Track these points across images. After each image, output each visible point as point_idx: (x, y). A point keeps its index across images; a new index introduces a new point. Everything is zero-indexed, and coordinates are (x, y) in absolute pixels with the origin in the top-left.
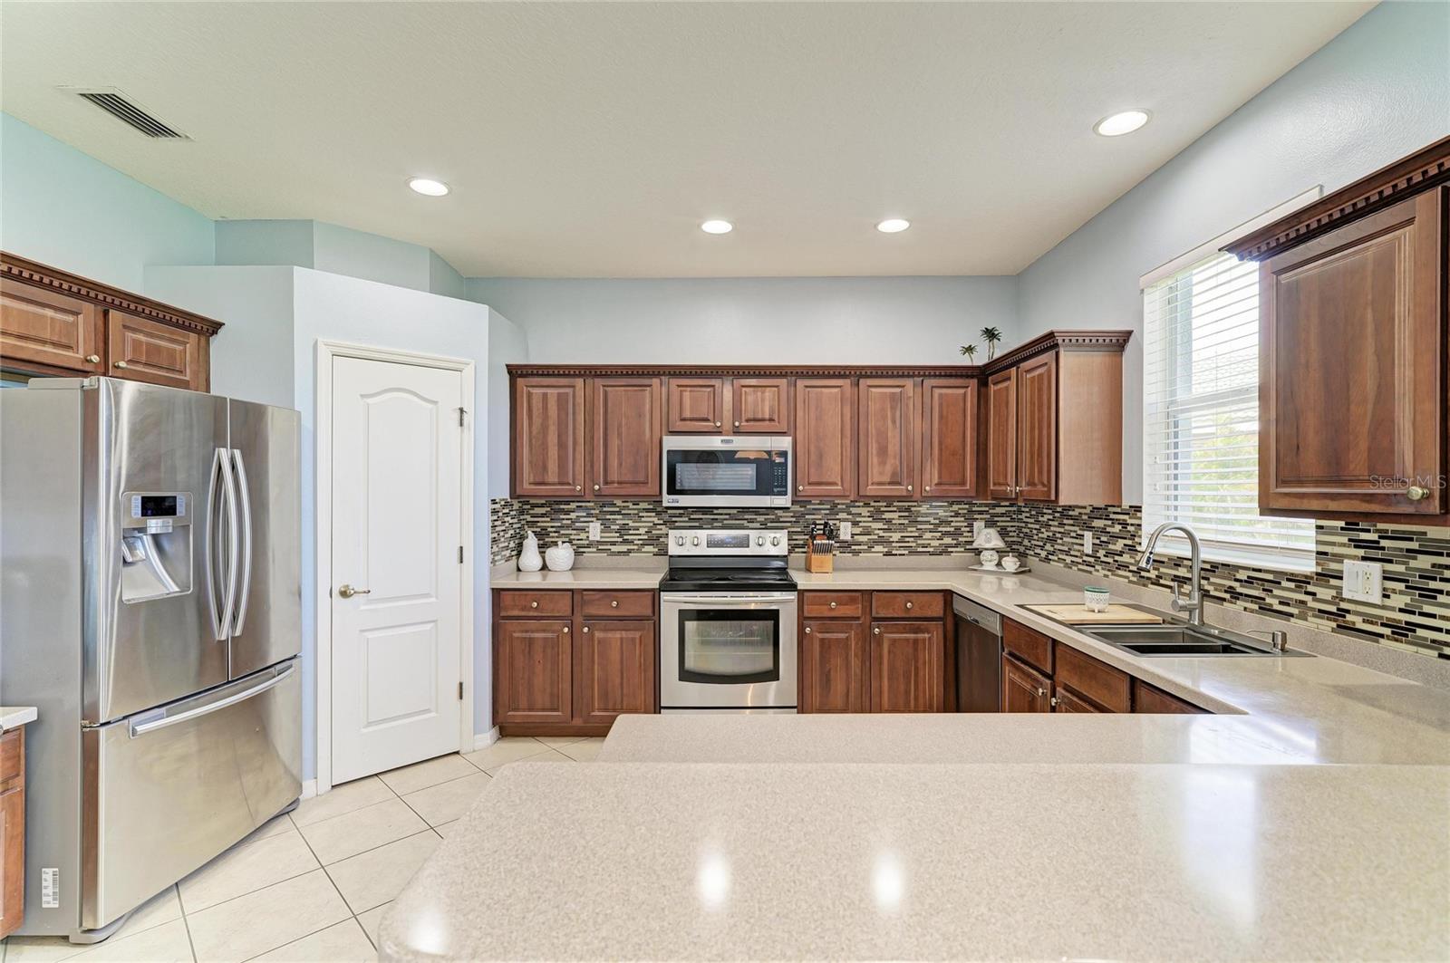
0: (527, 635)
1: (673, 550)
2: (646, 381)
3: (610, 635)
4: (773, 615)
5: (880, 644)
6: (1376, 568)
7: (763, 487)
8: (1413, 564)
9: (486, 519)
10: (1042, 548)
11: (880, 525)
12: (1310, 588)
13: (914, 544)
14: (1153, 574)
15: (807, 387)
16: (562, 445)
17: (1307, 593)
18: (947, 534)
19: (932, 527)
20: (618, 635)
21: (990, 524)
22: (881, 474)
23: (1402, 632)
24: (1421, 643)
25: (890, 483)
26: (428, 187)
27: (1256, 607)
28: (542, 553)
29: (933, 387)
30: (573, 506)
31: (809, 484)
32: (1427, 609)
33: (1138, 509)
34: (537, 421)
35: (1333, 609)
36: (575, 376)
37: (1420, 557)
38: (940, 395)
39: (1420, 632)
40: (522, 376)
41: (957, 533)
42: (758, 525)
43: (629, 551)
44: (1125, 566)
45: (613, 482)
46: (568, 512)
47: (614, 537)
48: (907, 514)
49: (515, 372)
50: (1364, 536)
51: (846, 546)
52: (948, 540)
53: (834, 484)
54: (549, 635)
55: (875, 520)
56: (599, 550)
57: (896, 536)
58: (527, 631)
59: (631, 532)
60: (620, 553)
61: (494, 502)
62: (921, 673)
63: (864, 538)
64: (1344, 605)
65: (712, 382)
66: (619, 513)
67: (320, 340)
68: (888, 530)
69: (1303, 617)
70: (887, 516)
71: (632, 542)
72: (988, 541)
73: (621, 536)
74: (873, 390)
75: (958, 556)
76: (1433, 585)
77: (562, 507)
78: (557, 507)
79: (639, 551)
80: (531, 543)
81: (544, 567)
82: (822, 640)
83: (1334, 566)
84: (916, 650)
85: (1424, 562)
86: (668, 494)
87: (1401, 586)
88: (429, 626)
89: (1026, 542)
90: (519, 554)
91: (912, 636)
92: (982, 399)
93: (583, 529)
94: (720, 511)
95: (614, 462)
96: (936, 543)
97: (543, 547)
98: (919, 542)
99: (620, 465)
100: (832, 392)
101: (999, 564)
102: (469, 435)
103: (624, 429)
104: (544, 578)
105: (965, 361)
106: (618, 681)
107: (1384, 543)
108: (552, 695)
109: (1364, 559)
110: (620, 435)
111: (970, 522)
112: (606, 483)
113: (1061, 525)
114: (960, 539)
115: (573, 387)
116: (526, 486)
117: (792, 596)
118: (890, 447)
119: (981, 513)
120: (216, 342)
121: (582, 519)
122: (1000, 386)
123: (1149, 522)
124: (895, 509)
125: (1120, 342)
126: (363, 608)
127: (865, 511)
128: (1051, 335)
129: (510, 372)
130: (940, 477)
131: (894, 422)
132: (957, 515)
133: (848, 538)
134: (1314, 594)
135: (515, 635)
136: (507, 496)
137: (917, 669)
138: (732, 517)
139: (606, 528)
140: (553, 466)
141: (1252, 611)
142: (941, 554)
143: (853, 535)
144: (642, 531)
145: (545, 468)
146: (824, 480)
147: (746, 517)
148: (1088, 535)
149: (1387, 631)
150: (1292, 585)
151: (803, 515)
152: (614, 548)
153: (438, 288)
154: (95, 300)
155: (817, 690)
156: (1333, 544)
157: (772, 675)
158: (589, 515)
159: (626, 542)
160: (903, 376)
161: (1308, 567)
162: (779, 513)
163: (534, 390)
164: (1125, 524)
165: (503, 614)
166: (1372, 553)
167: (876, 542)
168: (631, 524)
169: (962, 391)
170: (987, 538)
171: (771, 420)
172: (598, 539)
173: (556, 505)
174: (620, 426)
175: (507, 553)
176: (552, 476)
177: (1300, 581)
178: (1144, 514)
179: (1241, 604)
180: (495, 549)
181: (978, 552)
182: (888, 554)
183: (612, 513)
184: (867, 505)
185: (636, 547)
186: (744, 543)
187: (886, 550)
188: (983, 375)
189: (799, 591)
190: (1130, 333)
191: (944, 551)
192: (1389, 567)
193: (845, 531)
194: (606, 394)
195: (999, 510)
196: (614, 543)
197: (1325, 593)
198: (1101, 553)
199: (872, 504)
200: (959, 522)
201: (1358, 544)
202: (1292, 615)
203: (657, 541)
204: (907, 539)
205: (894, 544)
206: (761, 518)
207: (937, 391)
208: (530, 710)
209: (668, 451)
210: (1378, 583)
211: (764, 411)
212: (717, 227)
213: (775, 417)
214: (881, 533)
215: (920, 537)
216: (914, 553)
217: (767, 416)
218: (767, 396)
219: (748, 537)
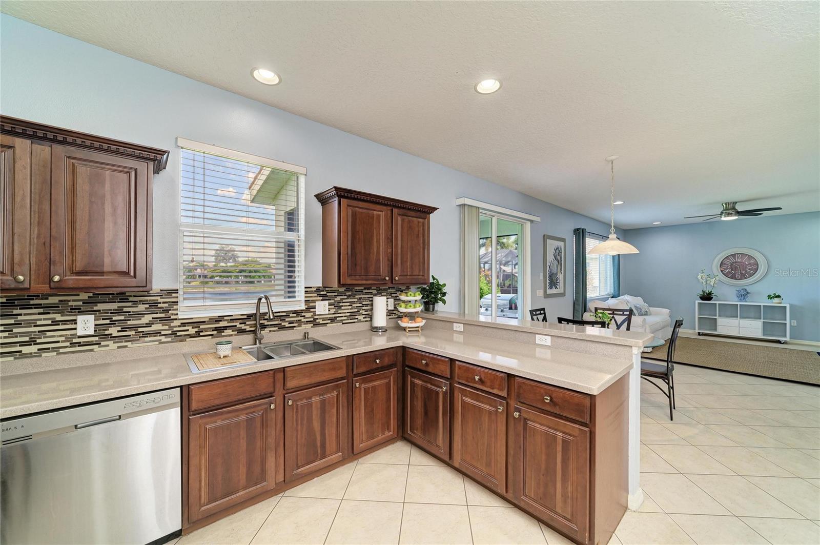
6: (327, 302)
8: (336, 299)
12: (303, 314)
14: (193, 332)
17: (301, 316)
23: (333, 320)
24: (339, 322)
27: (277, 328)
32: (339, 312)
33: (176, 291)
35: (312, 319)
37: (337, 297)
39: (338, 319)
44: (157, 333)
50: (322, 293)
64: (315, 317)
69: (300, 326)
76: (341, 304)
83: (311, 304)
85: (338, 298)
87: (333, 307)
107: (328, 294)
109: (322, 300)
123: (188, 300)
134: (304, 316)
141: (274, 331)
149: (329, 321)
150: (295, 315)
156: (312, 297)
161: (303, 307)
164: (153, 303)
166: (324, 298)
177: (298, 313)
178: (179, 294)
179: (267, 330)
192: (330, 301)
197: (308, 315)
198: (112, 330)
201: (320, 295)
202: (295, 327)
210: (327, 307)
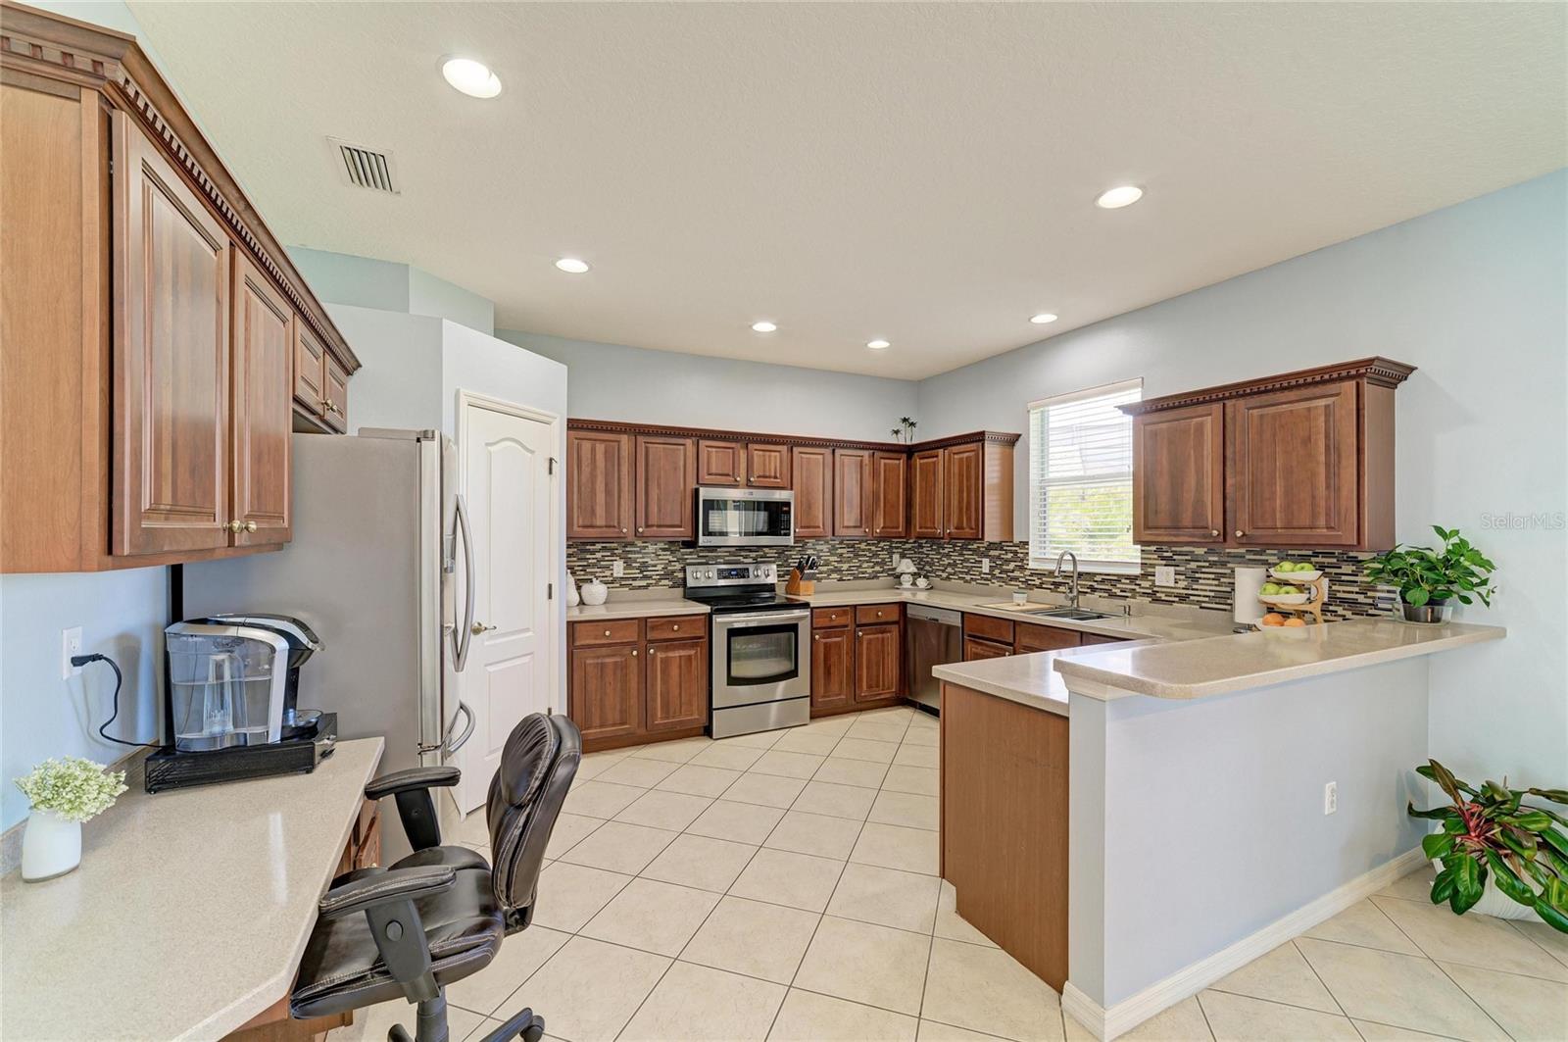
0: (599, 661)
1: (691, 582)
2: (681, 441)
3: (671, 654)
4: (792, 628)
5: (861, 643)
6: (1172, 569)
7: (772, 530)
8: (1188, 566)
9: (565, 559)
10: (943, 571)
11: (836, 558)
12: (1138, 582)
13: (856, 572)
14: (1037, 582)
15: (799, 453)
16: (608, 493)
17: (1136, 585)
18: (877, 563)
19: (868, 559)
20: (677, 654)
21: (903, 556)
22: (849, 520)
23: (1183, 599)
24: (1193, 603)
25: (854, 527)
26: (572, 266)
27: (1107, 595)
28: (579, 588)
29: (879, 458)
30: (598, 546)
31: (802, 527)
32: (1195, 587)
33: (1027, 543)
34: (586, 470)
35: (1150, 591)
36: (620, 432)
37: (1192, 563)
38: (883, 464)
39: (1192, 598)
40: (574, 428)
41: (883, 563)
42: (750, 560)
43: (648, 585)
44: (1016, 579)
45: (652, 526)
46: (593, 552)
47: (635, 573)
48: (852, 550)
49: (571, 426)
50: (1165, 554)
52: (877, 568)
53: (819, 527)
54: (618, 659)
55: (832, 555)
56: (623, 586)
57: (845, 566)
58: (598, 657)
59: (650, 569)
60: (640, 587)
62: (886, 661)
64: (1155, 589)
65: (732, 445)
66: (639, 553)
67: (462, 390)
68: (841, 562)
69: (1133, 597)
70: (840, 551)
71: (650, 577)
72: (909, 568)
73: (642, 572)
74: (843, 457)
75: (884, 579)
76: (1197, 575)
77: (588, 547)
78: (583, 547)
79: (656, 585)
81: (582, 603)
82: (825, 644)
83: (1150, 570)
84: (883, 645)
85: (1193, 565)
86: (704, 535)
87: (1183, 577)
88: (526, 659)
89: (927, 568)
91: (880, 636)
92: (909, 467)
93: (608, 567)
94: (722, 549)
95: (654, 508)
96: (870, 571)
98: (860, 570)
99: (659, 511)
100: (818, 458)
101: (914, 584)
102: (556, 480)
103: (662, 482)
104: (581, 612)
105: (892, 440)
106: (677, 692)
107: (1175, 557)
108: (621, 712)
109: (1166, 565)
110: (659, 485)
111: (891, 554)
112: (647, 526)
113: (961, 555)
114: (885, 567)
115: (619, 442)
116: (576, 528)
117: (807, 613)
118: (854, 502)
119: (897, 548)
120: (353, 383)
121: (606, 558)
122: (922, 461)
123: (1034, 551)
125: (1012, 441)
126: (487, 643)
128: (982, 433)
130: (884, 522)
131: (856, 482)
132: (883, 550)
134: (1139, 585)
135: (588, 662)
137: (884, 658)
138: (732, 554)
139: (628, 565)
140: (600, 511)
141: (1104, 597)
142: (873, 578)
144: (659, 567)
145: (593, 512)
146: (812, 524)
147: (742, 554)
148: (986, 562)
149: (1177, 599)
150: (1128, 581)
152: (636, 583)
154: (325, 343)
155: (822, 681)
156: (1150, 559)
157: (792, 674)
158: (613, 555)
159: (646, 577)
160: (861, 449)
161: (1137, 571)
162: (766, 550)
164: (1016, 553)
165: (577, 643)
166: (1170, 562)
167: (833, 571)
168: (650, 562)
169: (897, 462)
170: (907, 566)
171: (776, 477)
172: (622, 576)
174: (659, 478)
176: (600, 520)
177: (1132, 579)
178: (1030, 546)
179: (1097, 594)
181: (898, 577)
182: (840, 580)
183: (635, 552)
185: (654, 582)
186: (743, 573)
187: (839, 577)
188: (910, 451)
189: (812, 609)
190: (1020, 435)
191: (875, 576)
192: (1177, 568)
194: (646, 448)
195: (908, 546)
196: (634, 579)
197: (1145, 584)
198: (997, 572)
200: (884, 555)
201: (1163, 558)
202: (1127, 597)
203: (674, 576)
204: (852, 568)
205: (844, 572)
207: (883, 461)
208: (601, 726)
209: (704, 501)
210: (1172, 577)
211: (770, 470)
212: (764, 327)
213: (778, 475)
214: (836, 564)
215: (860, 567)
216: (856, 578)
217: (773, 474)
218: (773, 458)
219: (748, 569)
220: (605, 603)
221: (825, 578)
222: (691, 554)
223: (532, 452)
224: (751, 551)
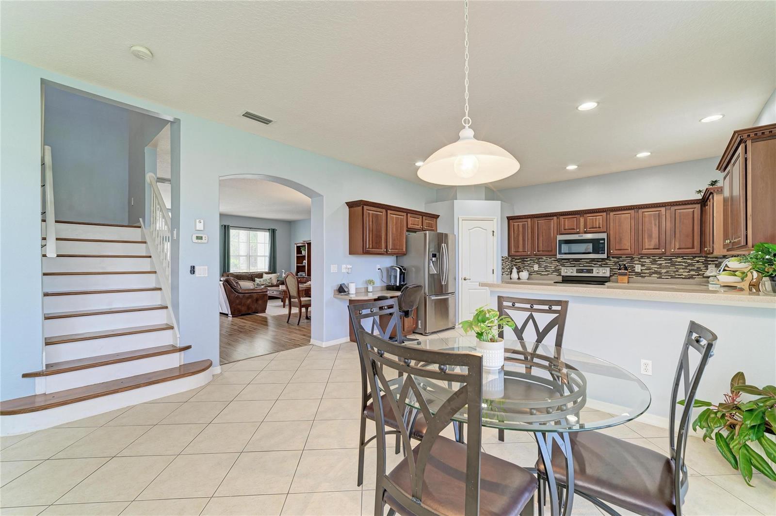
1: (563, 274)
2: (552, 218)
7: (595, 251)
9: (500, 262)
11: (656, 266)
13: (674, 274)
15: (614, 214)
16: (524, 240)
18: (693, 270)
19: (684, 267)
22: (649, 245)
25: (654, 249)
28: (518, 274)
29: (675, 210)
30: (529, 259)
31: (616, 250)
34: (516, 232)
36: (528, 218)
38: (680, 213)
40: (511, 219)
41: (699, 269)
42: (598, 266)
43: (548, 274)
45: (540, 251)
46: (527, 261)
47: (543, 269)
48: (669, 262)
49: (510, 219)
51: (638, 274)
52: (693, 273)
53: (628, 250)
55: (652, 264)
56: (538, 274)
57: (664, 271)
59: (549, 268)
60: (545, 275)
61: (502, 257)
63: (648, 271)
65: (576, 216)
66: (544, 261)
67: (459, 217)
68: (660, 268)
70: (659, 262)
71: (549, 271)
73: (545, 269)
74: (645, 213)
75: (698, 279)
79: (551, 274)
80: (515, 270)
81: (519, 278)
86: (559, 254)
90: (511, 274)
92: (703, 212)
93: (532, 267)
94: (583, 260)
95: (541, 245)
96: (687, 274)
97: (518, 272)
98: (677, 273)
99: (543, 245)
100: (625, 216)
102: (495, 237)
103: (544, 234)
110: (543, 236)
111: (706, 265)
112: (538, 251)
114: (700, 272)
115: (527, 221)
116: (513, 253)
118: (654, 235)
120: (439, 220)
121: (532, 264)
124: (663, 260)
126: (470, 284)
127: (647, 261)
129: (508, 219)
130: (680, 245)
131: (655, 225)
132: (698, 262)
133: (640, 271)
136: (507, 256)
138: (587, 263)
139: (540, 266)
140: (521, 246)
142: (689, 278)
143: (641, 270)
144: (553, 267)
145: (518, 247)
146: (622, 248)
147: (593, 263)
151: (618, 262)
152: (542, 273)
153: (487, 198)
154: (421, 215)
158: (534, 262)
159: (546, 271)
160: (660, 207)
163: (516, 224)
167: (654, 273)
168: (549, 265)
169: (692, 210)
170: (713, 272)
171: (599, 228)
172: (537, 270)
173: (523, 260)
174: (543, 233)
175: (507, 273)
176: (521, 249)
180: (503, 271)
183: (542, 262)
184: (648, 258)
186: (591, 271)
187: (659, 276)
188: (703, 202)
191: (691, 277)
193: (638, 268)
194: (538, 223)
196: (543, 272)
199: (651, 258)
200: (700, 265)
203: (558, 271)
204: (670, 272)
205: (663, 274)
206: (600, 263)
207: (678, 211)
209: (559, 240)
211: (596, 224)
212: (572, 167)
213: (601, 226)
214: (656, 269)
215: (677, 271)
216: (672, 277)
217: (598, 226)
218: (598, 220)
219: (593, 269)
220: (528, 279)
221: (648, 276)
222: (567, 262)
223: (486, 230)
224: (598, 261)
